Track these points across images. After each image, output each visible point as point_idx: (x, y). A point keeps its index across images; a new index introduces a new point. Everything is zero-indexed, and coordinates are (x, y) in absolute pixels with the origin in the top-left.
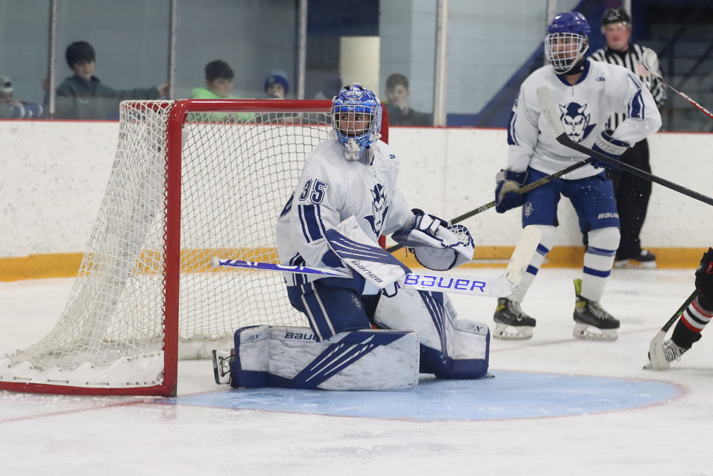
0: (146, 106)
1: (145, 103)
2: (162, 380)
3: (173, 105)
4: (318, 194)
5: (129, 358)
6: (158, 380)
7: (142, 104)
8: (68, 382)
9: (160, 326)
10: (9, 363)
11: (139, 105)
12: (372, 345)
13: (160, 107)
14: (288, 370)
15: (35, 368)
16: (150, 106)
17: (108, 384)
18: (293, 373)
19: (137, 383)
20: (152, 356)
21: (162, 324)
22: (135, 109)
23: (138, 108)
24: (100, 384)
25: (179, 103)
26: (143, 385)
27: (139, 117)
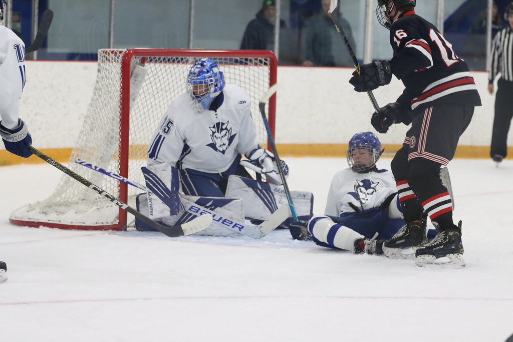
0: (110, 53)
1: (110, 51)
2: (118, 221)
3: (125, 52)
4: (167, 129)
5: (99, 208)
6: (115, 221)
7: (108, 51)
8: (60, 221)
9: (117, 188)
10: (28, 209)
11: (106, 52)
12: (213, 207)
13: (118, 53)
14: (170, 221)
15: (43, 213)
16: (112, 52)
17: (84, 223)
18: (173, 223)
19: (102, 223)
20: (112, 206)
21: (118, 187)
22: (105, 54)
23: (106, 53)
24: (80, 223)
25: (129, 51)
26: (106, 224)
27: (107, 59)
